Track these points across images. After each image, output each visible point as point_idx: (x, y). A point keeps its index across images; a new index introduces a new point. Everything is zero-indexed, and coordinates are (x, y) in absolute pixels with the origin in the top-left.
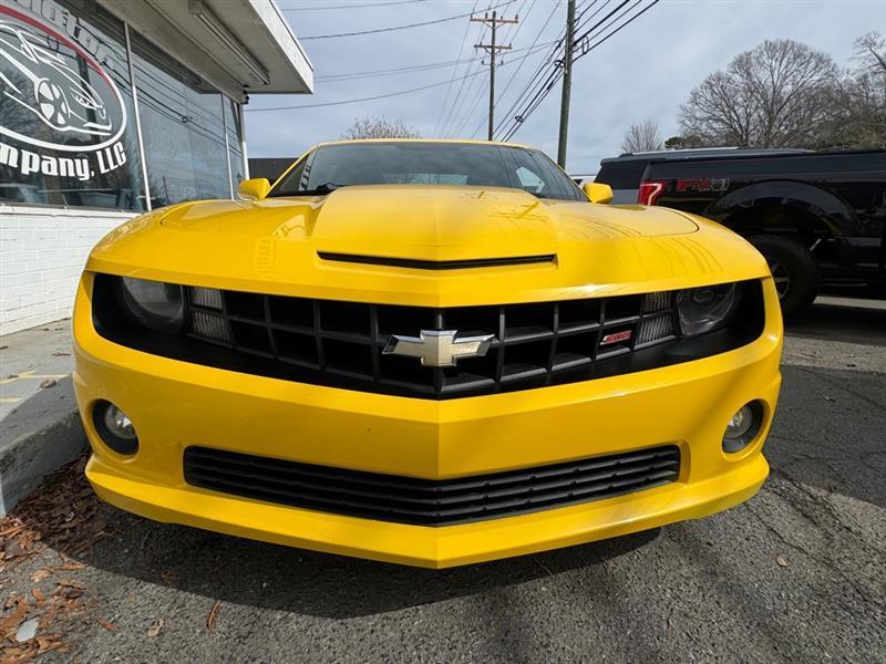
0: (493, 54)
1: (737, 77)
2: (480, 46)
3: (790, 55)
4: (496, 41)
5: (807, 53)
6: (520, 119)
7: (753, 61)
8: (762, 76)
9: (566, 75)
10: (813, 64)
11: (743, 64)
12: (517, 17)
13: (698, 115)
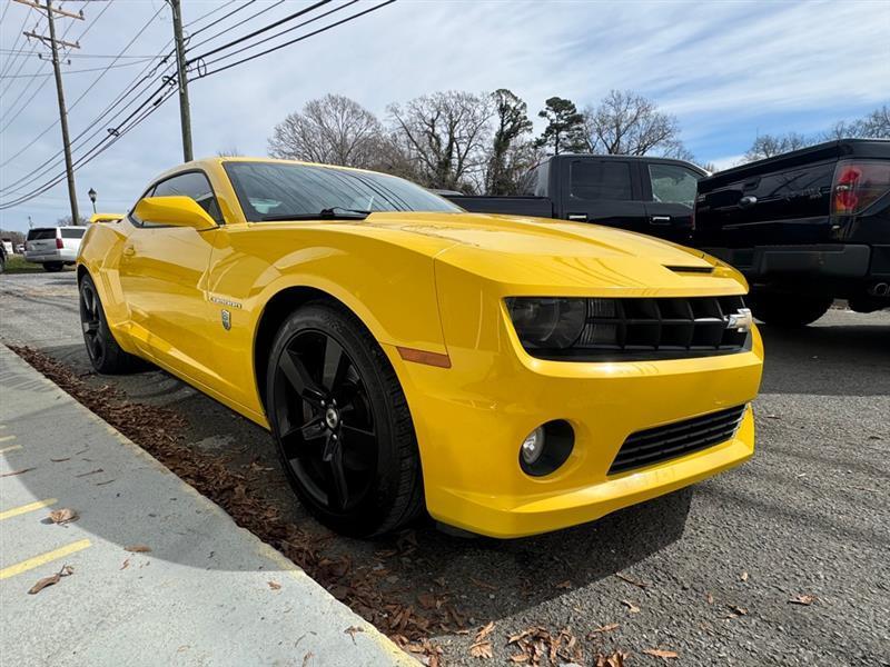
0: (53, 47)
1: (310, 121)
2: (34, 35)
3: (348, 110)
4: (56, 33)
5: (360, 110)
6: (114, 132)
7: (322, 110)
8: (330, 123)
9: (181, 94)
10: (365, 121)
11: (314, 109)
12: (81, 12)
13: (286, 149)
